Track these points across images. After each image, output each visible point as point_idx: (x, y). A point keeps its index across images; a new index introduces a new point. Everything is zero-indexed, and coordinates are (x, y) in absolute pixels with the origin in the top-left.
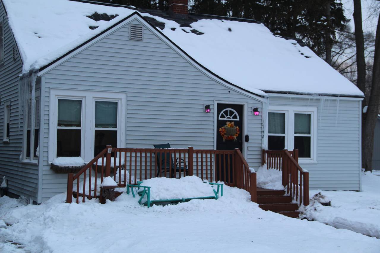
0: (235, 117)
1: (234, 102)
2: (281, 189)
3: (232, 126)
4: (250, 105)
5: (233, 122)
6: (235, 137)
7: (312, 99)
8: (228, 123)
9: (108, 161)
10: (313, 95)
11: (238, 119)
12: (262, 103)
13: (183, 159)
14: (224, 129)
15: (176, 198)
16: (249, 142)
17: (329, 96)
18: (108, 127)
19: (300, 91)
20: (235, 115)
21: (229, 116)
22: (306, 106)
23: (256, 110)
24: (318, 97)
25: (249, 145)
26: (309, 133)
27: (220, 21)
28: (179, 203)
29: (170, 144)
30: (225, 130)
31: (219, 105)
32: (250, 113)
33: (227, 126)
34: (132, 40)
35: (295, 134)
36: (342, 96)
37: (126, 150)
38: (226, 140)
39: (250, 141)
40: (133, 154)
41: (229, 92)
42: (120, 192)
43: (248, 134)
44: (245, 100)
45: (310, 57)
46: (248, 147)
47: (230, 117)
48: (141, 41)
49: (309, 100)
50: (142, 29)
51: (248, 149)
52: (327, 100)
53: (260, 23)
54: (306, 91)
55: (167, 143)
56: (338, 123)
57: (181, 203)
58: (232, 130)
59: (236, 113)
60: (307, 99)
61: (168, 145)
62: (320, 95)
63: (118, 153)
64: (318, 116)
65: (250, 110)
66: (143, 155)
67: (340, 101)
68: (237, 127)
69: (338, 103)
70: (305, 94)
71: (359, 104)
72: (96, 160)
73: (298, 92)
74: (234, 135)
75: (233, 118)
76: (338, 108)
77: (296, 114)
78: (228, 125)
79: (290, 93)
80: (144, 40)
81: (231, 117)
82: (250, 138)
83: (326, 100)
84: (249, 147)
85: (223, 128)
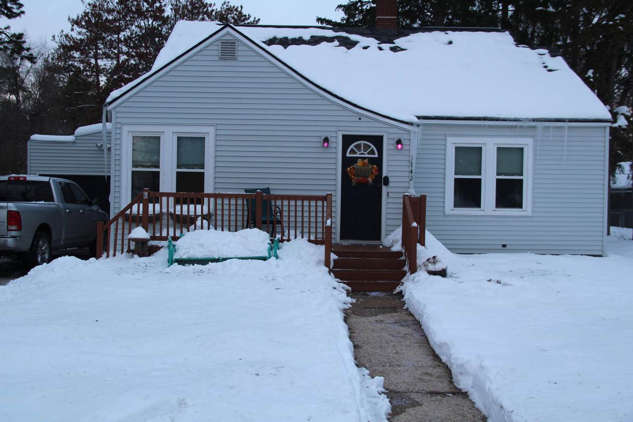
0: (372, 152)
1: (367, 132)
2: (398, 250)
3: (364, 165)
4: (391, 136)
5: (367, 160)
6: (370, 179)
7: (521, 127)
8: (359, 160)
9: (146, 209)
10: (522, 120)
11: (376, 156)
12: (410, 132)
13: (280, 207)
14: (353, 168)
15: (210, 257)
16: (389, 186)
17: (550, 121)
18: (194, 168)
19: (503, 116)
20: (372, 150)
21: (362, 152)
22: (515, 136)
23: (399, 142)
24: (533, 124)
25: (390, 190)
26: (521, 174)
27: (443, 33)
28: (210, 263)
29: (270, 188)
30: (354, 170)
31: (345, 137)
32: (391, 147)
33: (357, 165)
34: (222, 59)
35: (497, 175)
36: (571, 121)
37: (216, 196)
38: (357, 184)
39: (391, 184)
40: (219, 201)
41: (360, 119)
42: (160, 246)
43: (389, 175)
44: (383, 129)
45: (556, 70)
46: (388, 193)
47: (364, 152)
48: (235, 59)
49: (518, 128)
50: (236, 44)
51: (388, 196)
52: (548, 127)
53: (504, 32)
54: (512, 116)
55: (267, 187)
56: (566, 160)
57: (212, 263)
58: (363, 170)
59: (373, 147)
60: (515, 127)
61: (267, 190)
62: (534, 120)
63: (206, 200)
64: (535, 150)
65: (391, 142)
66: (233, 202)
67: (570, 127)
68: (375, 166)
69: (567, 131)
70: (510, 120)
71: (605, 132)
72: (130, 207)
73: (499, 118)
74: (368, 177)
75: (368, 154)
76: (566, 139)
77: (498, 149)
78: (360, 163)
79: (485, 119)
80: (240, 59)
81: (366, 153)
82: (391, 180)
83: (544, 127)
84: (390, 193)
85: (351, 167)
